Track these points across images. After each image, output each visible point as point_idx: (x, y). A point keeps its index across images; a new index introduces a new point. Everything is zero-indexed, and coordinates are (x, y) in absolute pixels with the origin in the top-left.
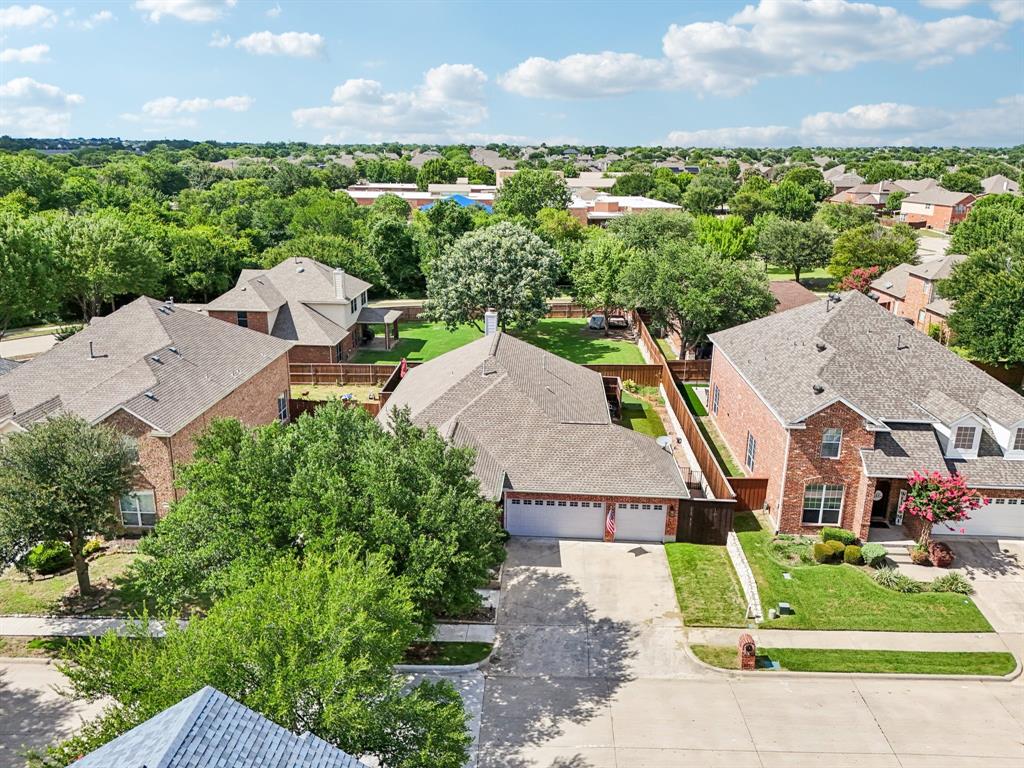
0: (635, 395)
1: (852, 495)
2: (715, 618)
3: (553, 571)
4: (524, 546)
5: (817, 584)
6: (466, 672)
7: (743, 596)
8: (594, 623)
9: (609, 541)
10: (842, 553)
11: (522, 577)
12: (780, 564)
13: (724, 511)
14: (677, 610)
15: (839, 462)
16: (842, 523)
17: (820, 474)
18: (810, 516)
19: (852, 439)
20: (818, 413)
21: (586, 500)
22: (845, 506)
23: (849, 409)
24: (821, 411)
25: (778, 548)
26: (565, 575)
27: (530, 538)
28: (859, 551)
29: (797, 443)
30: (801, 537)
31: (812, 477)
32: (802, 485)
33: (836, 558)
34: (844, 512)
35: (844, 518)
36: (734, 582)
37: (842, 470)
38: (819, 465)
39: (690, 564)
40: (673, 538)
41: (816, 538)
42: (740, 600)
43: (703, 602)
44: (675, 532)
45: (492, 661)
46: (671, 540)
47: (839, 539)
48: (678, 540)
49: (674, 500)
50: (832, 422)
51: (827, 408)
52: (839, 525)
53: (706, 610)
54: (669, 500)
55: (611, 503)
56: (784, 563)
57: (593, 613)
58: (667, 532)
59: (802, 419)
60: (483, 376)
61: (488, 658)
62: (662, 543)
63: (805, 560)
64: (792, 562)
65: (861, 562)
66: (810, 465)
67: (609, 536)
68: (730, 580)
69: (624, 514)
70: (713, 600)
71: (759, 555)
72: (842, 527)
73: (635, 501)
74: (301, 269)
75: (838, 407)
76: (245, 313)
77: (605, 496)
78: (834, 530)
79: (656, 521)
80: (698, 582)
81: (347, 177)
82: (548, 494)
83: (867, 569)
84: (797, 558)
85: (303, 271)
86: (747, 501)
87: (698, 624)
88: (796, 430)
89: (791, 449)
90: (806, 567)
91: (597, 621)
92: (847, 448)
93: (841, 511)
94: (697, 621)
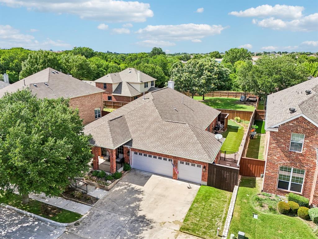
0: (238, 124)
1: (310, 177)
2: (198, 231)
3: (138, 187)
4: (136, 174)
5: (272, 226)
6: (60, 226)
7: (224, 222)
8: (136, 216)
9: (175, 179)
10: (296, 210)
11: (122, 187)
12: (255, 208)
13: (233, 173)
14: (182, 221)
15: (301, 155)
16: (303, 192)
17: (289, 161)
18: (283, 185)
19: (311, 142)
20: (287, 123)
21: (165, 157)
22: (305, 183)
23: (309, 122)
24: (290, 122)
25: (258, 199)
26: (141, 190)
27: (141, 171)
28: (307, 211)
29: (274, 140)
30: (276, 196)
31: (283, 162)
32: (277, 165)
33: (292, 212)
34: (305, 186)
35: (304, 190)
36: (224, 212)
37: (304, 160)
38: (288, 155)
39: (206, 198)
40: (206, 183)
41: (284, 199)
42: (221, 224)
43: (198, 219)
44: (207, 180)
45: (75, 225)
46: (205, 184)
47: (297, 201)
48: (208, 185)
49: (206, 163)
50: (297, 129)
51: (294, 120)
52: (301, 193)
53: (196, 225)
54: (204, 163)
55: (175, 161)
56: (258, 208)
57: (139, 212)
58: (202, 180)
59: (277, 125)
60: (143, 100)
61: (75, 222)
62: (200, 185)
63: (271, 209)
64: (263, 209)
65: (308, 218)
66: (282, 154)
67: (175, 176)
68: (222, 211)
69: (182, 167)
70: (205, 220)
71: (245, 201)
72: (303, 195)
73: (188, 161)
74: (130, 71)
75: (301, 120)
76: (106, 83)
77: (173, 156)
78: (295, 196)
79: (197, 173)
80: (203, 208)
81: (187, 58)
82: (145, 151)
83: (311, 224)
84: (267, 208)
85: (131, 72)
86: (253, 172)
87: (187, 232)
88: (274, 132)
89: (270, 144)
90: (271, 214)
91: (138, 216)
92: (307, 146)
93: (303, 185)
94: (188, 230)
